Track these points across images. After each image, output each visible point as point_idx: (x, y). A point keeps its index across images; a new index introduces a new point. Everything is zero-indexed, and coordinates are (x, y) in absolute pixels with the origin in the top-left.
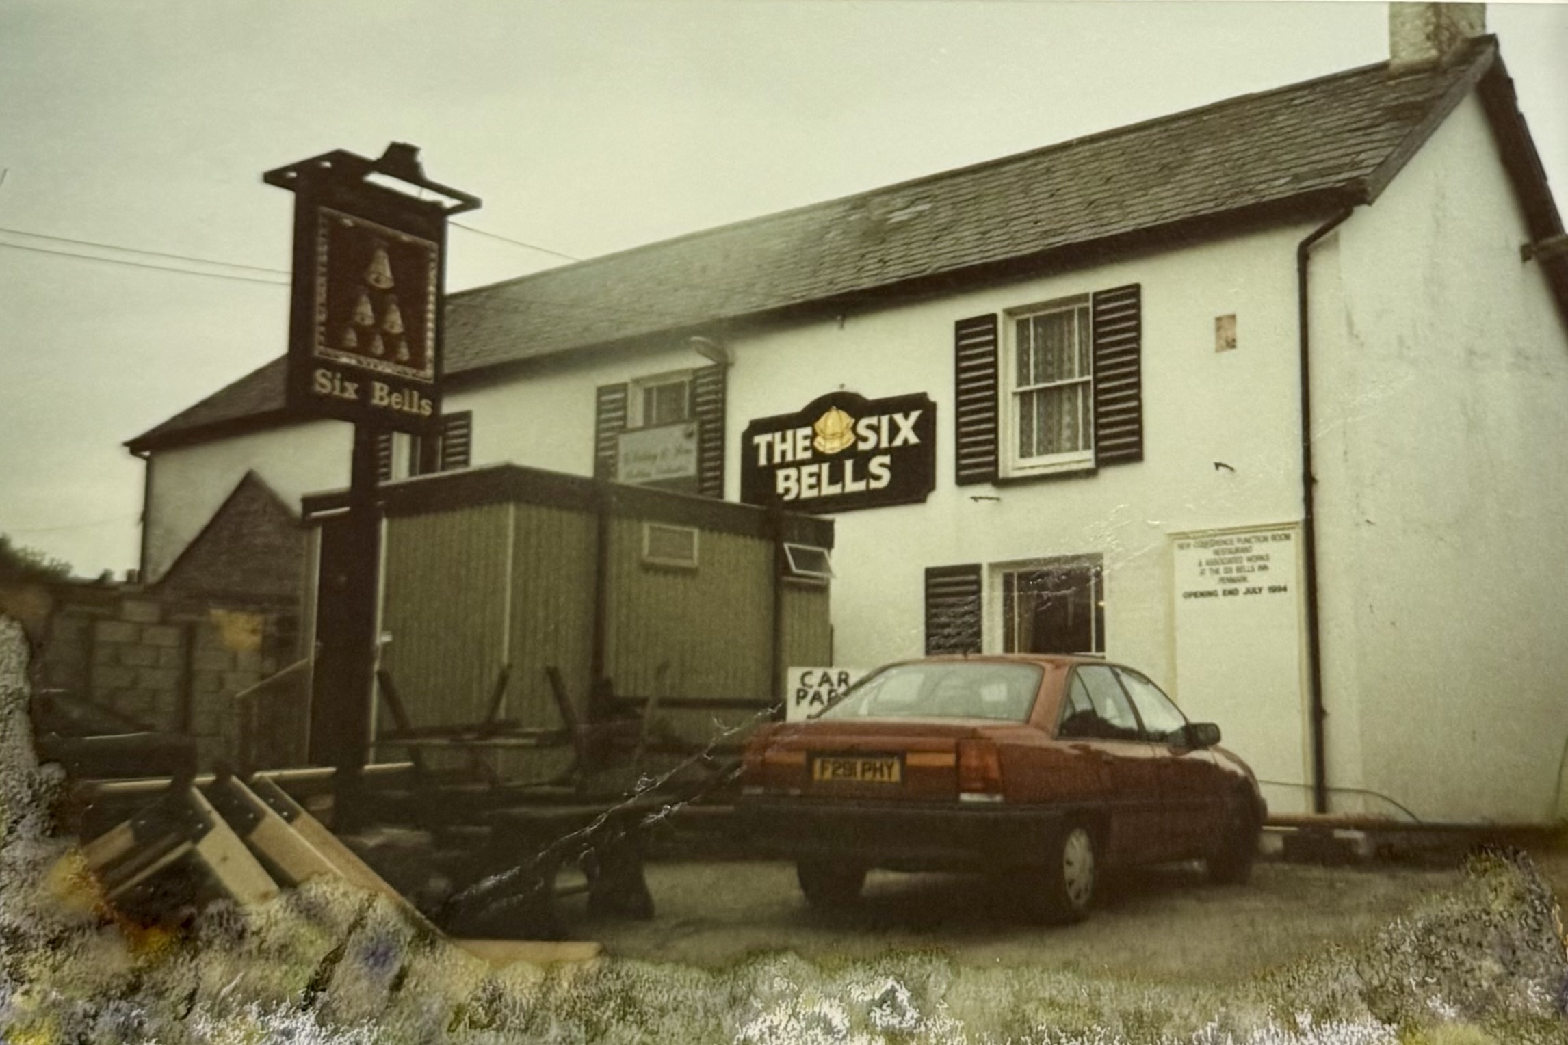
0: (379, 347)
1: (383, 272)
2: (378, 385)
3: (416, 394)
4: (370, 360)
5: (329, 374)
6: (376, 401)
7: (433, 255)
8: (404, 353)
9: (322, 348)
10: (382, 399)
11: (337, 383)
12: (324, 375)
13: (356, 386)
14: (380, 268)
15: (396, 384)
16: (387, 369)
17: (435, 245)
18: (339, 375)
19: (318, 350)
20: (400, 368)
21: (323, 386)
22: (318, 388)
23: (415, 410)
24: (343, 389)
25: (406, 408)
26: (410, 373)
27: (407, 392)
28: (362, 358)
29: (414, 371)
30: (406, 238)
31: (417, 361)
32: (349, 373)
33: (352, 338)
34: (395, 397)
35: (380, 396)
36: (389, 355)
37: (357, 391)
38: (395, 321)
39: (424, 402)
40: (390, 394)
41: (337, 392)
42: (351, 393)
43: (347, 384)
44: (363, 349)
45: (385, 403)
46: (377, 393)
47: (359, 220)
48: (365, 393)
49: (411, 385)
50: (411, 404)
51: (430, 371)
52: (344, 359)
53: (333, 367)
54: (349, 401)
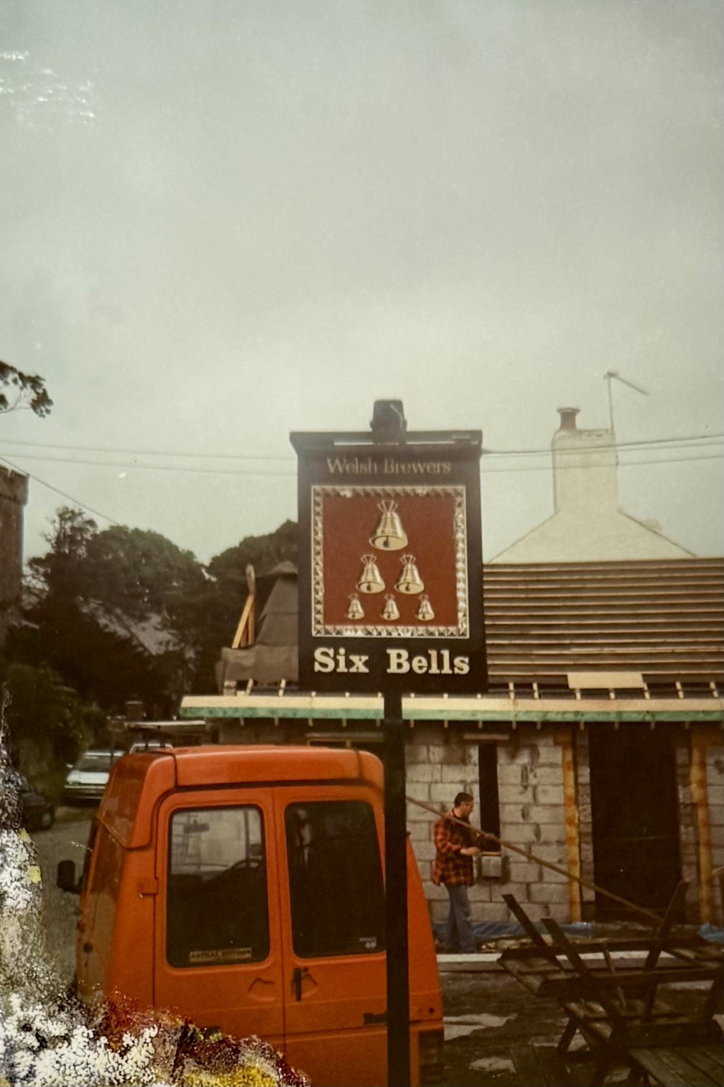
0: (393, 610)
1: (393, 534)
2: (393, 653)
3: (446, 653)
4: (380, 628)
5: (331, 652)
6: (393, 669)
7: (463, 499)
8: (427, 611)
9: (319, 627)
10: (400, 666)
11: (342, 660)
12: (326, 654)
13: (365, 658)
14: (389, 530)
16: (405, 632)
17: (462, 488)
18: (342, 651)
19: (317, 629)
20: (421, 629)
21: (324, 665)
22: (317, 668)
23: (447, 670)
24: (349, 664)
25: (434, 670)
26: (436, 631)
28: (370, 628)
29: (442, 629)
30: (422, 490)
31: (446, 615)
32: (353, 646)
33: (357, 609)
34: (418, 661)
35: (399, 662)
36: (409, 615)
37: (366, 664)
38: (413, 581)
39: (457, 661)
40: (410, 660)
41: (342, 668)
42: (360, 664)
43: (354, 658)
44: (373, 617)
45: (406, 668)
46: (394, 661)
47: (359, 488)
48: (378, 662)
49: (439, 644)
50: (440, 665)
51: (464, 625)
52: (349, 632)
53: (335, 643)
54: (358, 674)
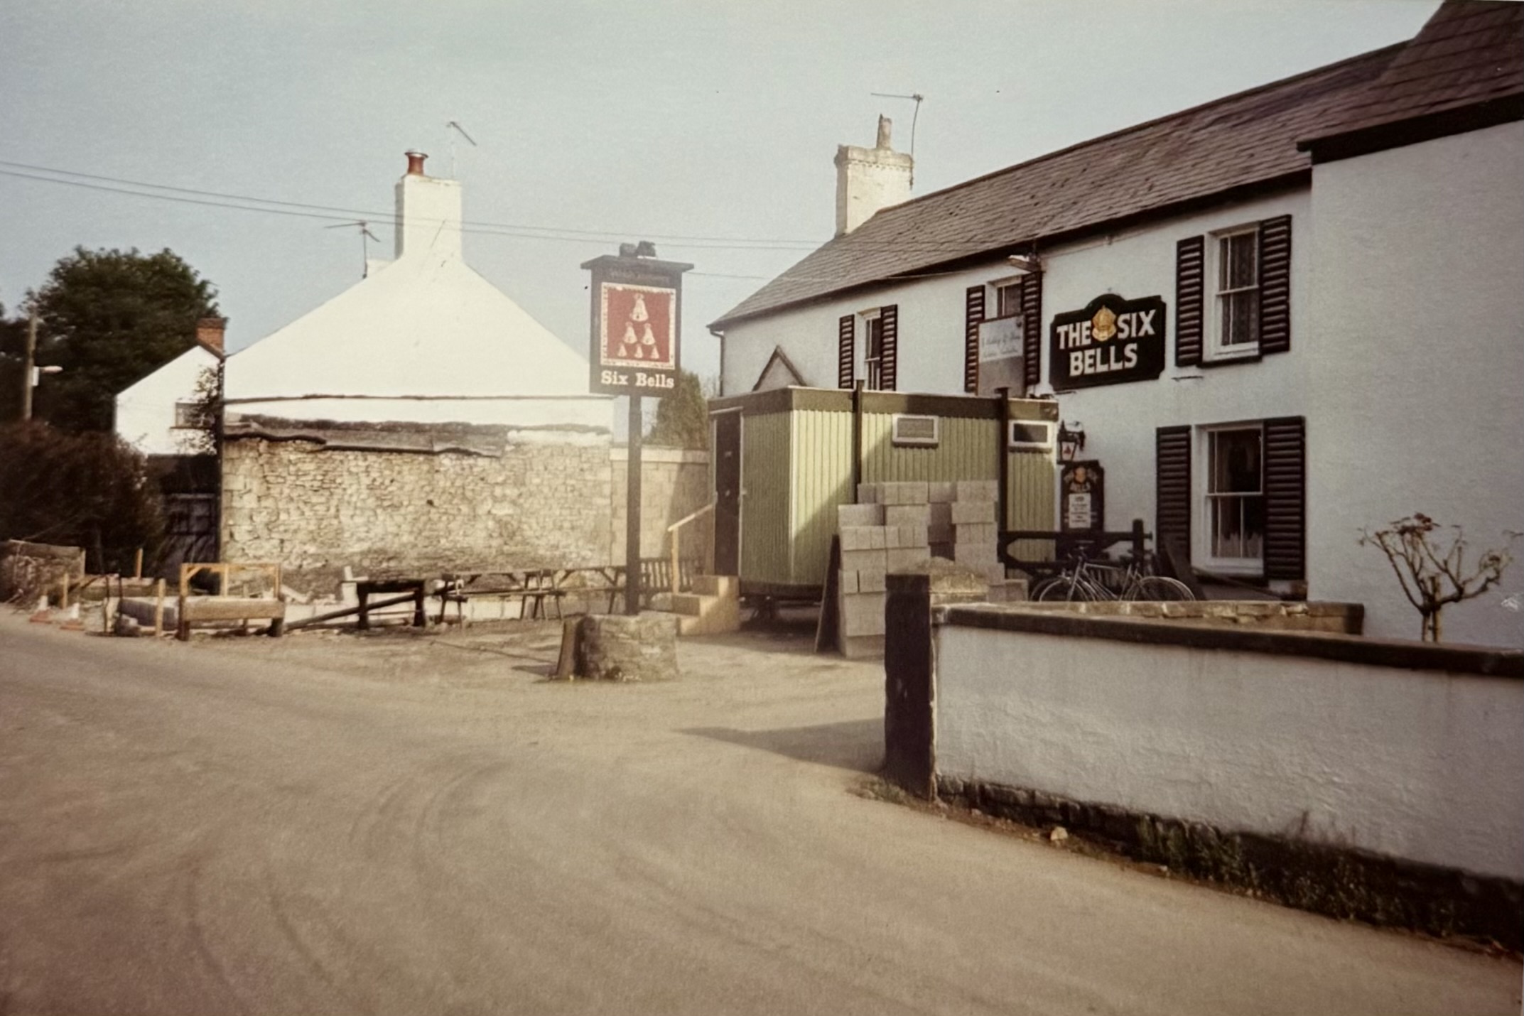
0: (639, 353)
1: (641, 312)
2: (639, 375)
3: (663, 376)
4: (633, 362)
5: (610, 373)
6: (638, 384)
7: (673, 297)
8: (656, 355)
9: (607, 359)
10: (642, 382)
11: (615, 377)
12: (608, 374)
13: (626, 377)
14: (639, 310)
15: (650, 373)
16: (645, 365)
17: (674, 291)
18: (616, 373)
19: (603, 361)
20: (652, 364)
21: (608, 380)
22: (603, 381)
23: (663, 385)
24: (619, 380)
25: (658, 385)
26: (660, 365)
27: (657, 376)
28: (628, 362)
29: (662, 364)
30: (655, 290)
31: (664, 357)
32: (622, 371)
33: (623, 351)
34: (651, 379)
35: (642, 380)
36: (647, 357)
37: (627, 380)
38: (649, 338)
39: (668, 380)
40: (647, 379)
41: (615, 382)
42: (624, 380)
43: (621, 377)
44: (630, 356)
45: (644, 384)
46: (640, 379)
47: (625, 286)
48: (632, 380)
49: (660, 372)
50: (660, 383)
51: (672, 362)
52: (619, 363)
53: (613, 369)
54: (621, 386)
